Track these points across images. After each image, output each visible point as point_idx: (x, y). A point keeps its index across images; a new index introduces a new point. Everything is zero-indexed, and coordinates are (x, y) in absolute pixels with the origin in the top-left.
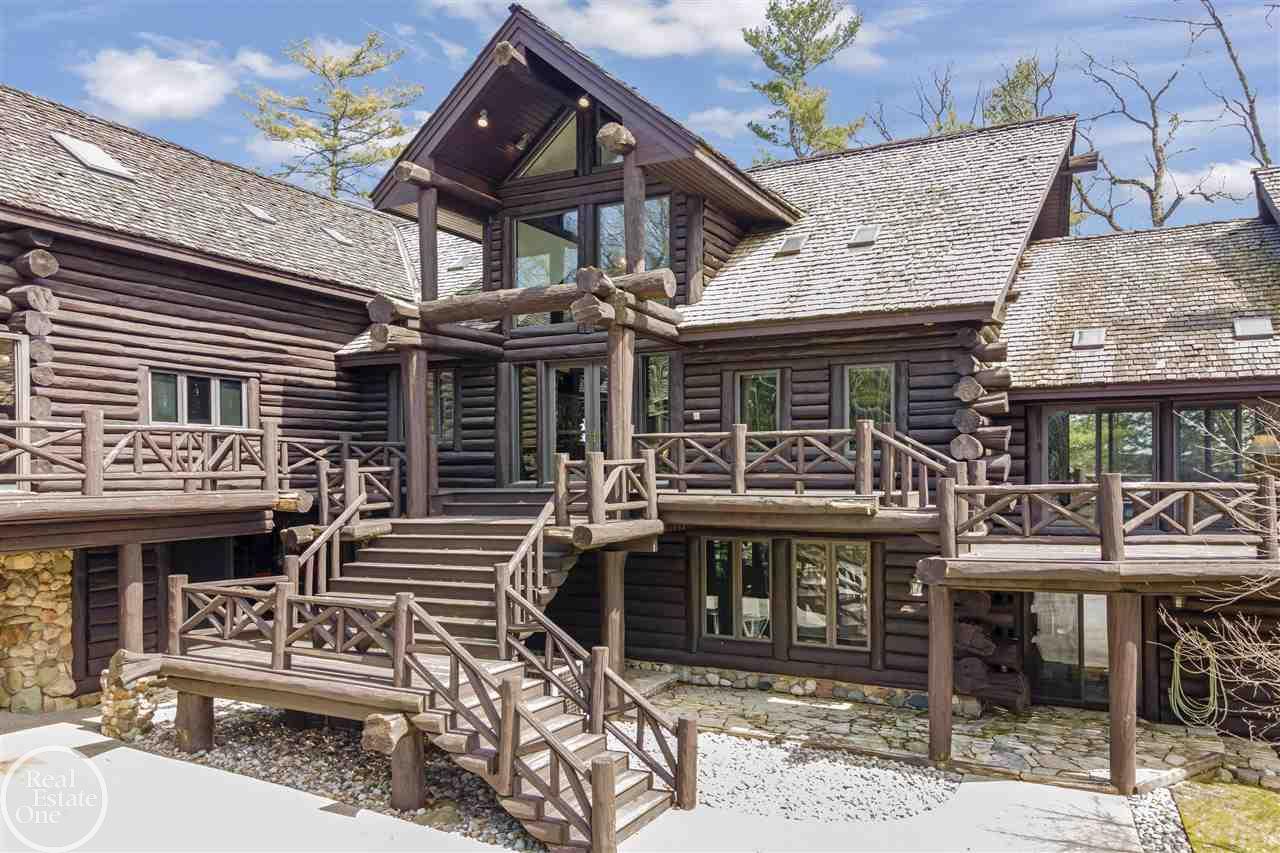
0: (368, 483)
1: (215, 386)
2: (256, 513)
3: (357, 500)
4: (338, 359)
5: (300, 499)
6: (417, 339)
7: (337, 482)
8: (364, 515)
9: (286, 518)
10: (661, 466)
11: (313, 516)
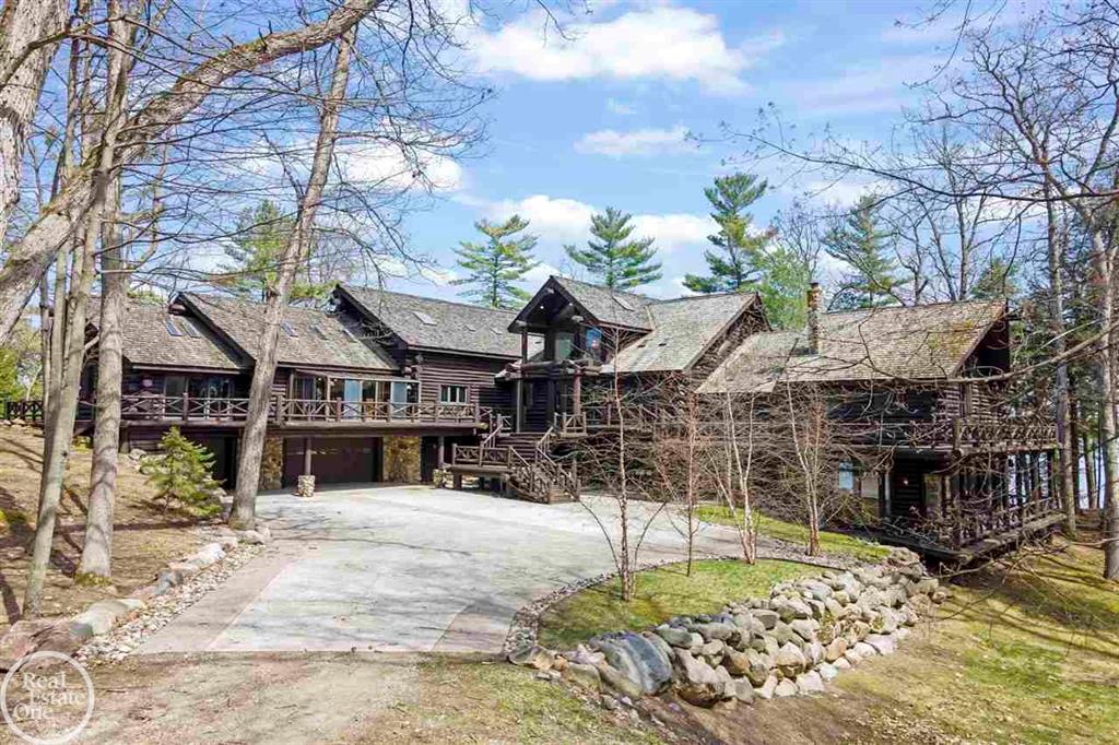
0: (504, 422)
1: (458, 390)
2: (471, 429)
3: (500, 426)
4: (496, 379)
5: (483, 425)
6: (520, 376)
7: (495, 420)
8: (503, 431)
9: (481, 431)
10: (588, 417)
11: (487, 431)
